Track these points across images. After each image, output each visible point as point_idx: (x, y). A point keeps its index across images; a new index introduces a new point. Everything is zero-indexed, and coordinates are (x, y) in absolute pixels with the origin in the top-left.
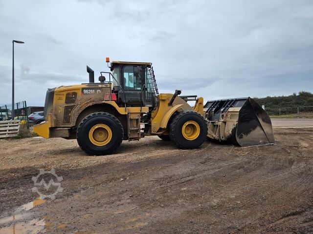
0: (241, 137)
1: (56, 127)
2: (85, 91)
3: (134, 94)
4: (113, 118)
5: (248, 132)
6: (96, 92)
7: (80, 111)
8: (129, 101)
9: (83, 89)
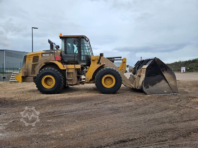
0: (148, 87)
1: (27, 76)
2: (44, 55)
3: (71, 57)
4: (56, 71)
5: (153, 84)
6: (50, 55)
7: (41, 67)
8: (68, 61)
9: (42, 53)
